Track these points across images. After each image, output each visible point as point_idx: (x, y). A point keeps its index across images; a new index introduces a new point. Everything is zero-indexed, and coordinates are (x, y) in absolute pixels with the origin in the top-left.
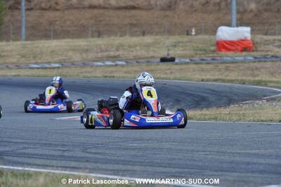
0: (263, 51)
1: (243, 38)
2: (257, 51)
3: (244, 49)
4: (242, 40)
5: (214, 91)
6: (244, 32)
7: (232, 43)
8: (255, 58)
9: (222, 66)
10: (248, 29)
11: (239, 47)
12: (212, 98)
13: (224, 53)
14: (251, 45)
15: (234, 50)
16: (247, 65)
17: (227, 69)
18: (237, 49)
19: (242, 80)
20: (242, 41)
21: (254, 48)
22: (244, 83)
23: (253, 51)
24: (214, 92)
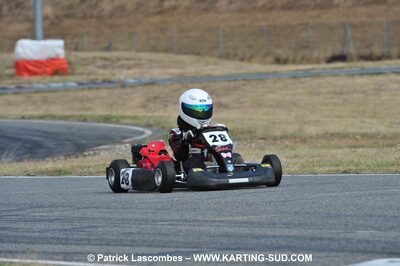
0: (82, 74)
1: (53, 55)
2: (73, 74)
3: (56, 72)
4: (53, 59)
5: (47, 132)
6: (55, 47)
7: (38, 64)
8: (80, 84)
9: (37, 97)
10: (60, 43)
11: (48, 69)
12: (50, 144)
13: (26, 78)
14: (66, 66)
15: (40, 74)
16: (73, 94)
17: (45, 101)
18: (44, 73)
19: (81, 116)
20: (52, 61)
21: (70, 70)
22: (85, 120)
23: (69, 74)
24: (47, 134)
